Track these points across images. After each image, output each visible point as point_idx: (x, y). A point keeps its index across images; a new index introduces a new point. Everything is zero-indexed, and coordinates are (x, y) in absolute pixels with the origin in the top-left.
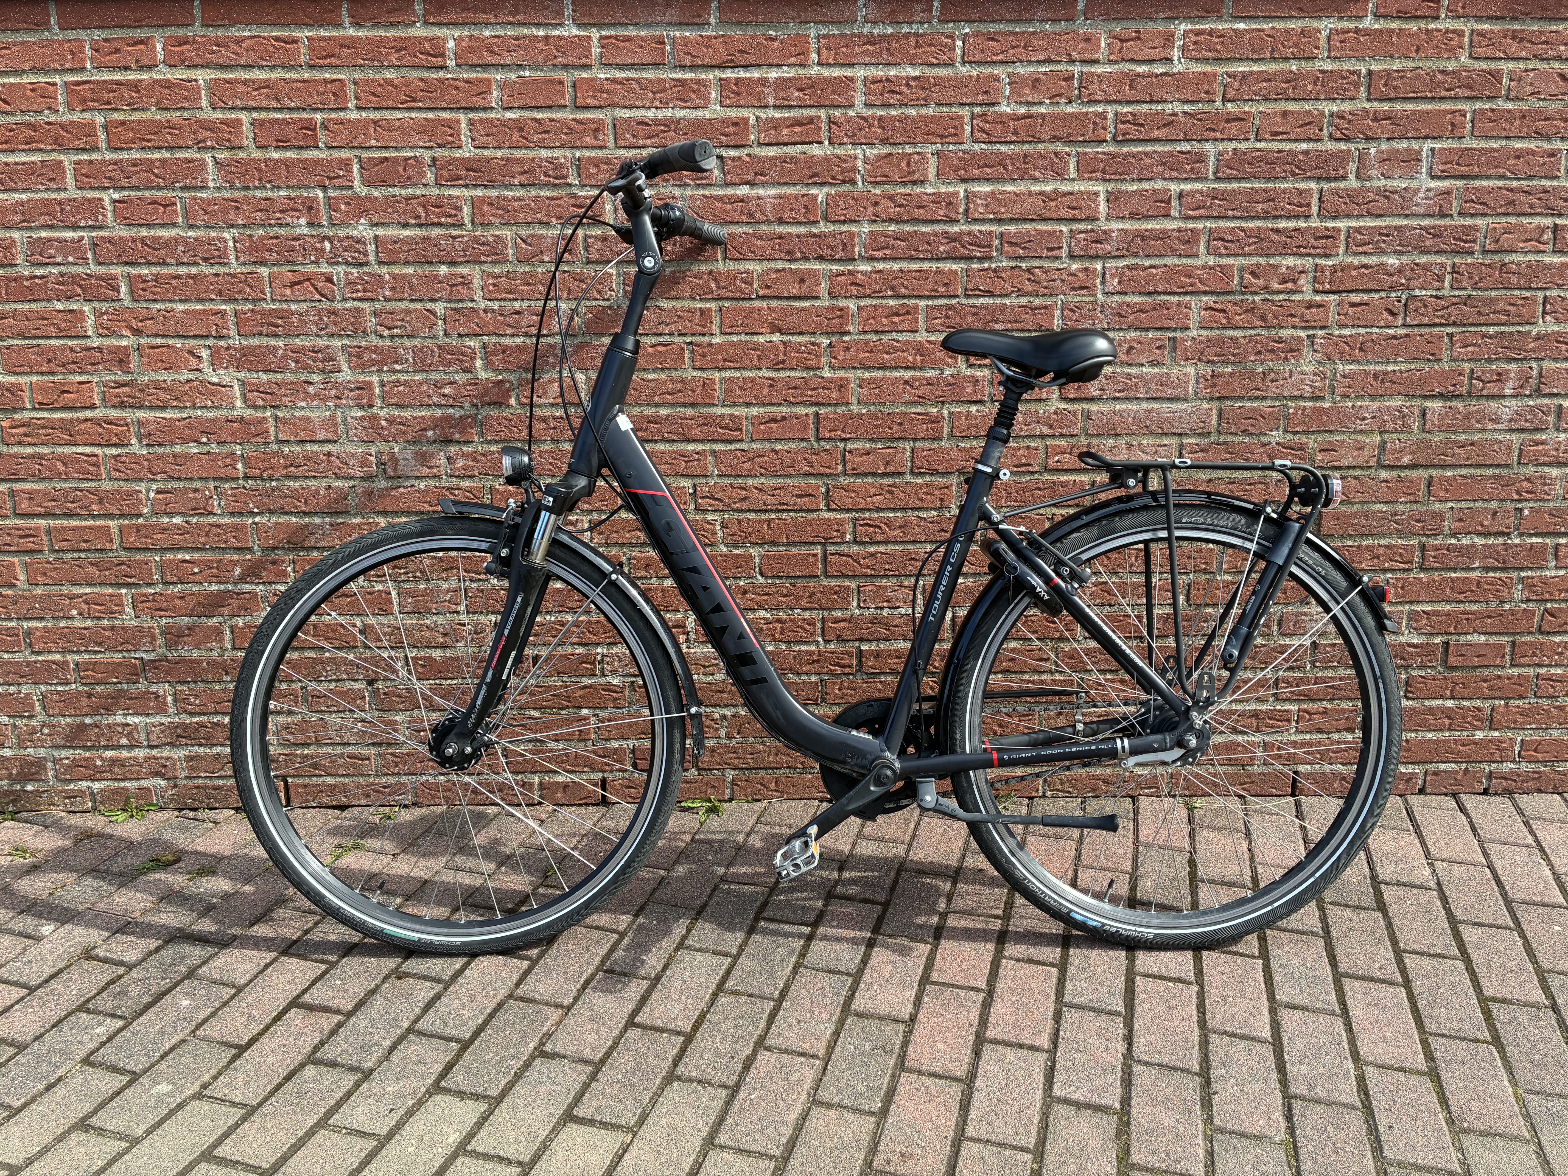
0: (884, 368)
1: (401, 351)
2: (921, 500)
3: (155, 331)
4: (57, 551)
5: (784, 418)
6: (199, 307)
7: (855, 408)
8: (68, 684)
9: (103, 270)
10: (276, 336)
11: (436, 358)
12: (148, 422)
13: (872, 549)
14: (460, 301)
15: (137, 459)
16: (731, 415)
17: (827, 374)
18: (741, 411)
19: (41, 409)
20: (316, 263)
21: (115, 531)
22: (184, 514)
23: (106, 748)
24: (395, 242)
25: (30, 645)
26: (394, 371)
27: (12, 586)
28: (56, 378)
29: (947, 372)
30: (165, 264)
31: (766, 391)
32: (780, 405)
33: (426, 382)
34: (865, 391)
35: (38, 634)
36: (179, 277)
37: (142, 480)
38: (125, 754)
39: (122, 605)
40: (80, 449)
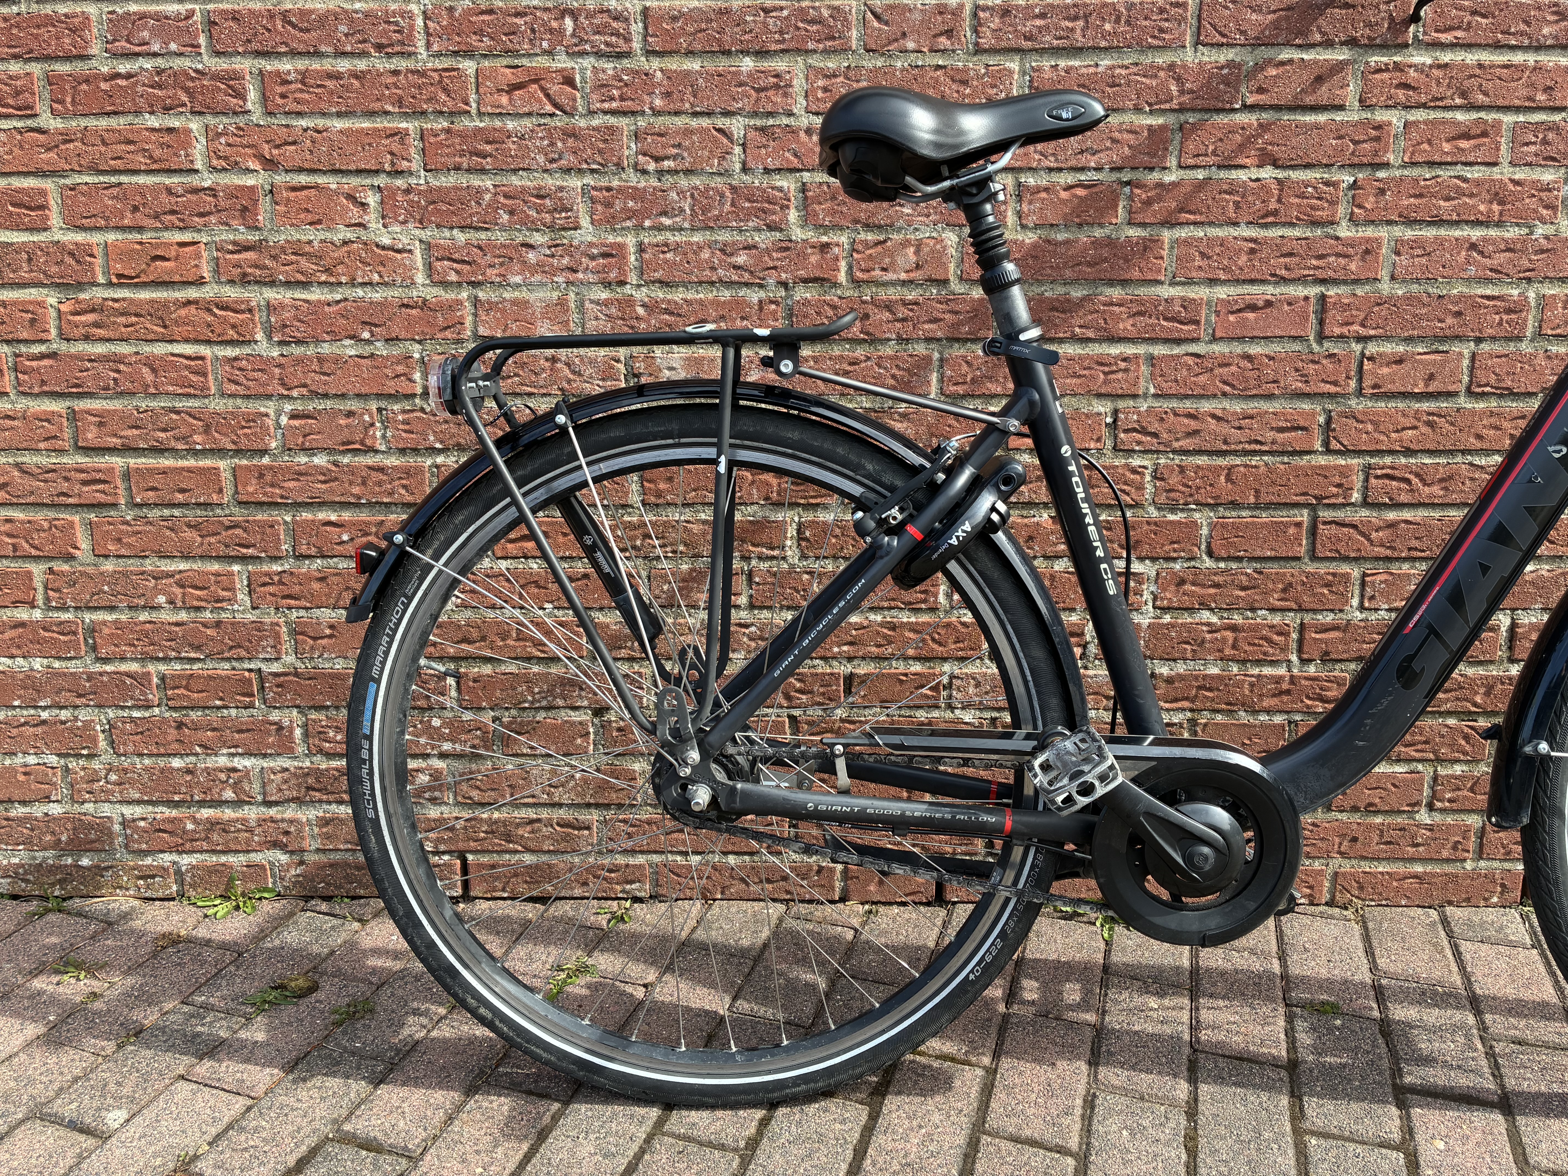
0: (1438, 222)
1: (674, 195)
2: (1479, 437)
3: (298, 163)
4: (140, 506)
5: (1269, 304)
6: (366, 125)
7: (1385, 287)
8: (148, 707)
9: (222, 64)
10: (483, 171)
11: (727, 207)
12: (282, 306)
13: (1392, 515)
14: (770, 114)
15: (263, 365)
16: (1183, 299)
17: (1344, 231)
18: (1201, 293)
19: (120, 285)
20: (550, 53)
21: (226, 476)
22: (330, 451)
23: (202, 804)
24: (675, 19)
25: (94, 648)
26: (660, 228)
27: (70, 558)
28: (146, 237)
29: (1540, 230)
30: (317, 54)
31: (1243, 259)
32: (1263, 282)
33: (710, 245)
34: (1404, 260)
35: (106, 631)
36: (337, 76)
37: (269, 397)
38: (229, 813)
39: (232, 589)
40: (178, 349)
